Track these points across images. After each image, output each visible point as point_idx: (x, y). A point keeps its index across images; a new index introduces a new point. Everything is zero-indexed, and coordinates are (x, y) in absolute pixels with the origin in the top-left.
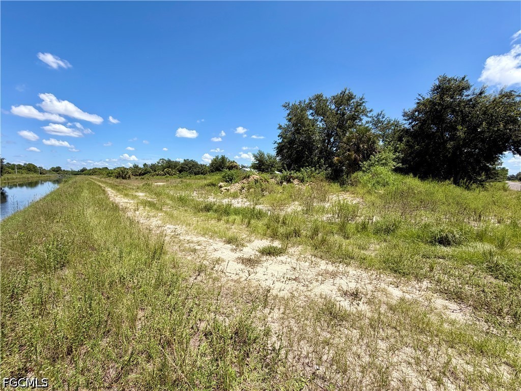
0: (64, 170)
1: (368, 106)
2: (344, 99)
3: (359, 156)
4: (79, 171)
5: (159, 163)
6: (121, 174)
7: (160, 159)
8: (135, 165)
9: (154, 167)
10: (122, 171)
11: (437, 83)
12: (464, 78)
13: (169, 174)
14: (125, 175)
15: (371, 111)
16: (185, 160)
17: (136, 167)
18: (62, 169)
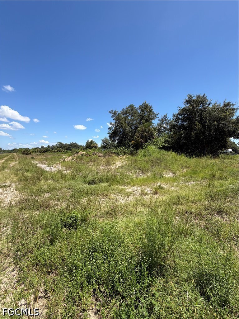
4: (12, 150)
5: (57, 145)
8: (42, 146)
9: (53, 148)
10: (26, 150)
12: (204, 95)
14: (28, 153)
16: (71, 143)
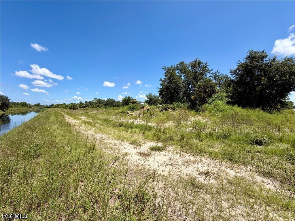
0: (42, 105)
1: (210, 68)
2: (196, 64)
3: (206, 95)
4: (50, 106)
5: (93, 101)
6: (73, 107)
7: (95, 99)
8: (81, 102)
9: (91, 103)
10: (73, 105)
11: (248, 54)
12: (264, 51)
13: (99, 107)
14: (75, 108)
15: (212, 70)
16: (108, 99)
17: (81, 103)
18: (41, 105)
